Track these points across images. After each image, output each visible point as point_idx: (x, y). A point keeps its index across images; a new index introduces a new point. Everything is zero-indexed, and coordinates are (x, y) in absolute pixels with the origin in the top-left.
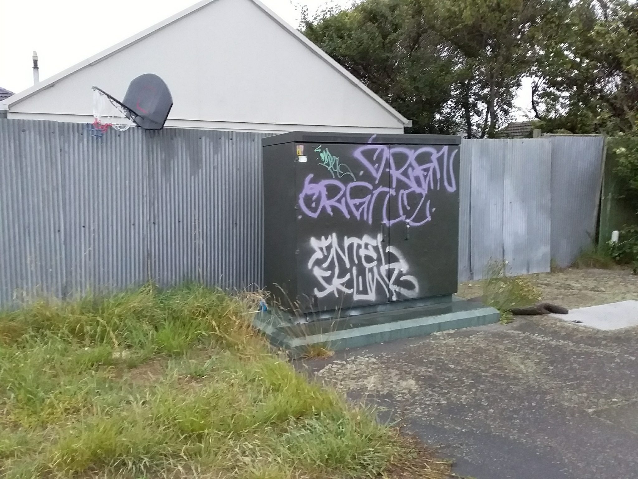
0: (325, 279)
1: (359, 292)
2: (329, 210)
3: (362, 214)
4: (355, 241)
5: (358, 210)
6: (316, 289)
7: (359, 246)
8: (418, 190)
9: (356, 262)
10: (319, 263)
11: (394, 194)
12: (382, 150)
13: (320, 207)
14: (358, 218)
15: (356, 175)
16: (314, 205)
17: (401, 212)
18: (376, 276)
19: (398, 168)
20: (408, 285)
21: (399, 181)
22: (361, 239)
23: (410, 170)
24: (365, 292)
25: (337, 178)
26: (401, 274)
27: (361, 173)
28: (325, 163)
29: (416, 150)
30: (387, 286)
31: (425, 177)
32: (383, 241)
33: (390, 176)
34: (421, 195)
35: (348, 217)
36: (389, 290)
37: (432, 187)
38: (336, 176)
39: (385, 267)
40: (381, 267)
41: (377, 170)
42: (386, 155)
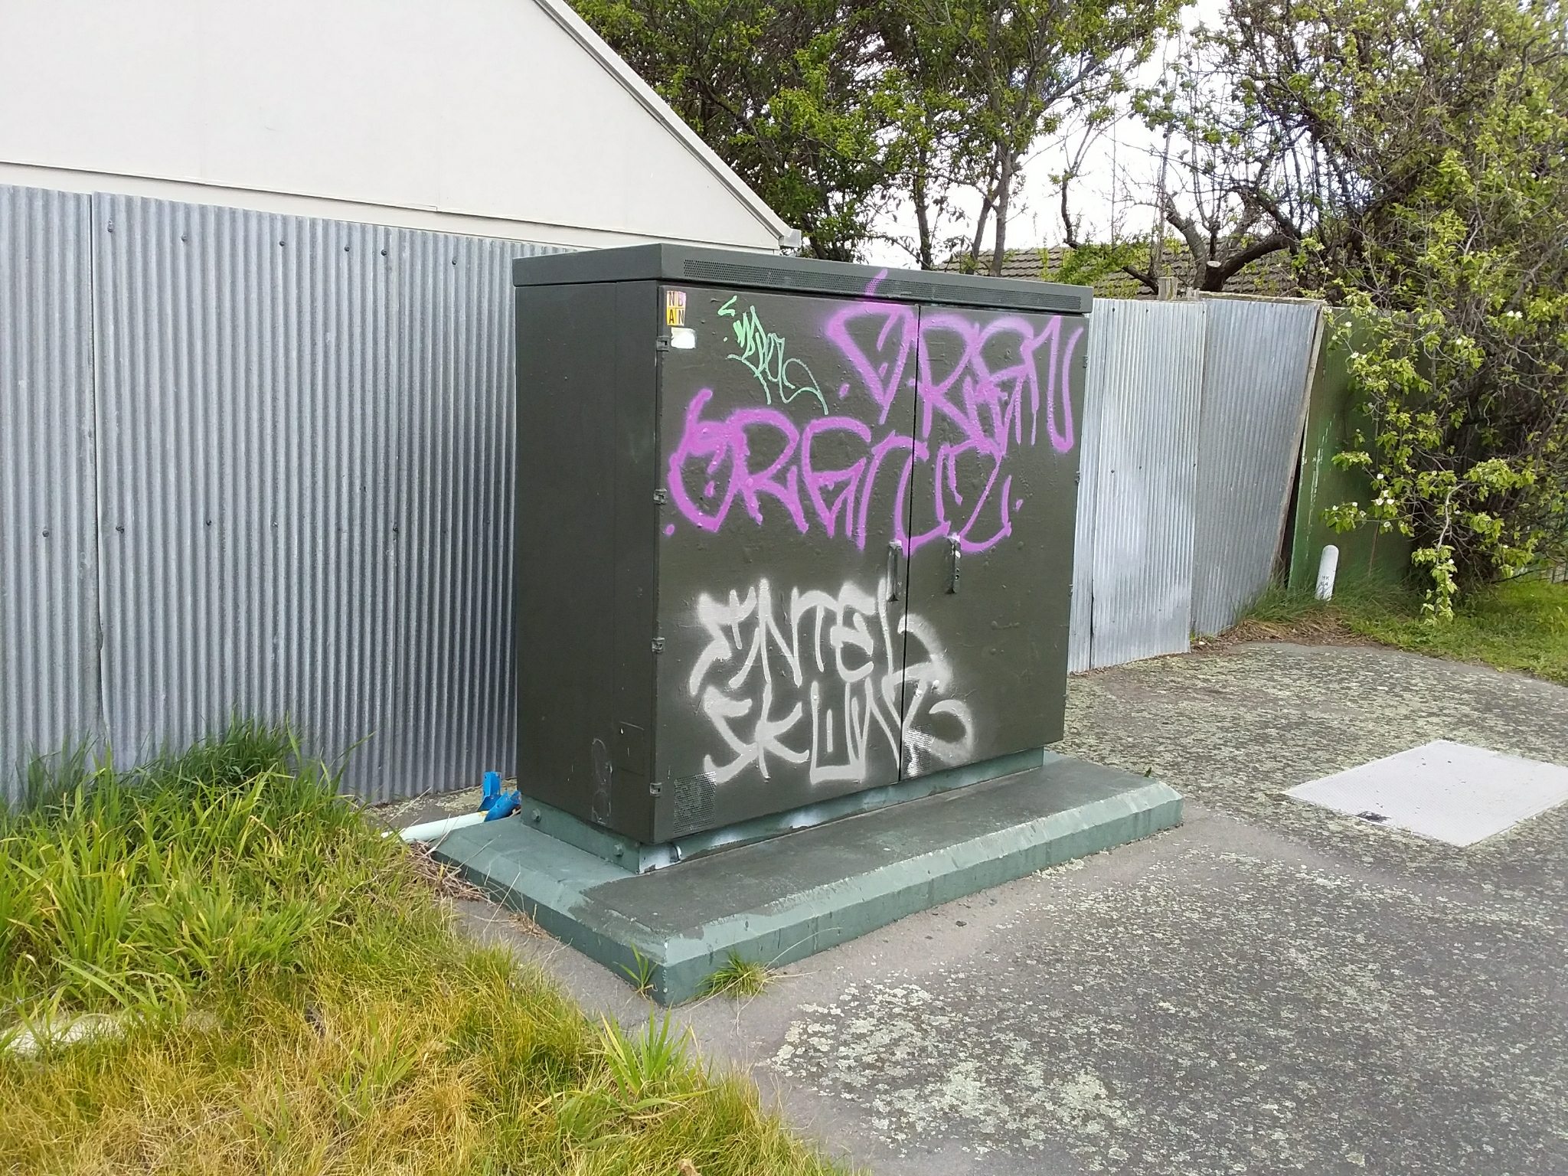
0: (735, 724)
1: (823, 760)
3: (840, 520)
4: (817, 600)
5: (829, 505)
6: (708, 759)
7: (830, 619)
8: (984, 446)
9: (821, 667)
10: (718, 674)
11: (925, 456)
12: (901, 320)
13: (728, 498)
14: (831, 532)
15: (831, 395)
16: (710, 491)
17: (940, 511)
19: (938, 377)
20: (947, 728)
21: (939, 418)
22: (835, 596)
23: (968, 383)
24: (840, 757)
25: (777, 405)
26: (932, 698)
27: (844, 390)
28: (747, 353)
29: (984, 323)
30: (898, 734)
32: (893, 599)
33: (916, 402)
34: (990, 461)
35: (804, 527)
36: (900, 745)
37: (1019, 439)
38: (776, 397)
39: (892, 679)
40: (884, 680)
41: (885, 382)
42: (908, 338)
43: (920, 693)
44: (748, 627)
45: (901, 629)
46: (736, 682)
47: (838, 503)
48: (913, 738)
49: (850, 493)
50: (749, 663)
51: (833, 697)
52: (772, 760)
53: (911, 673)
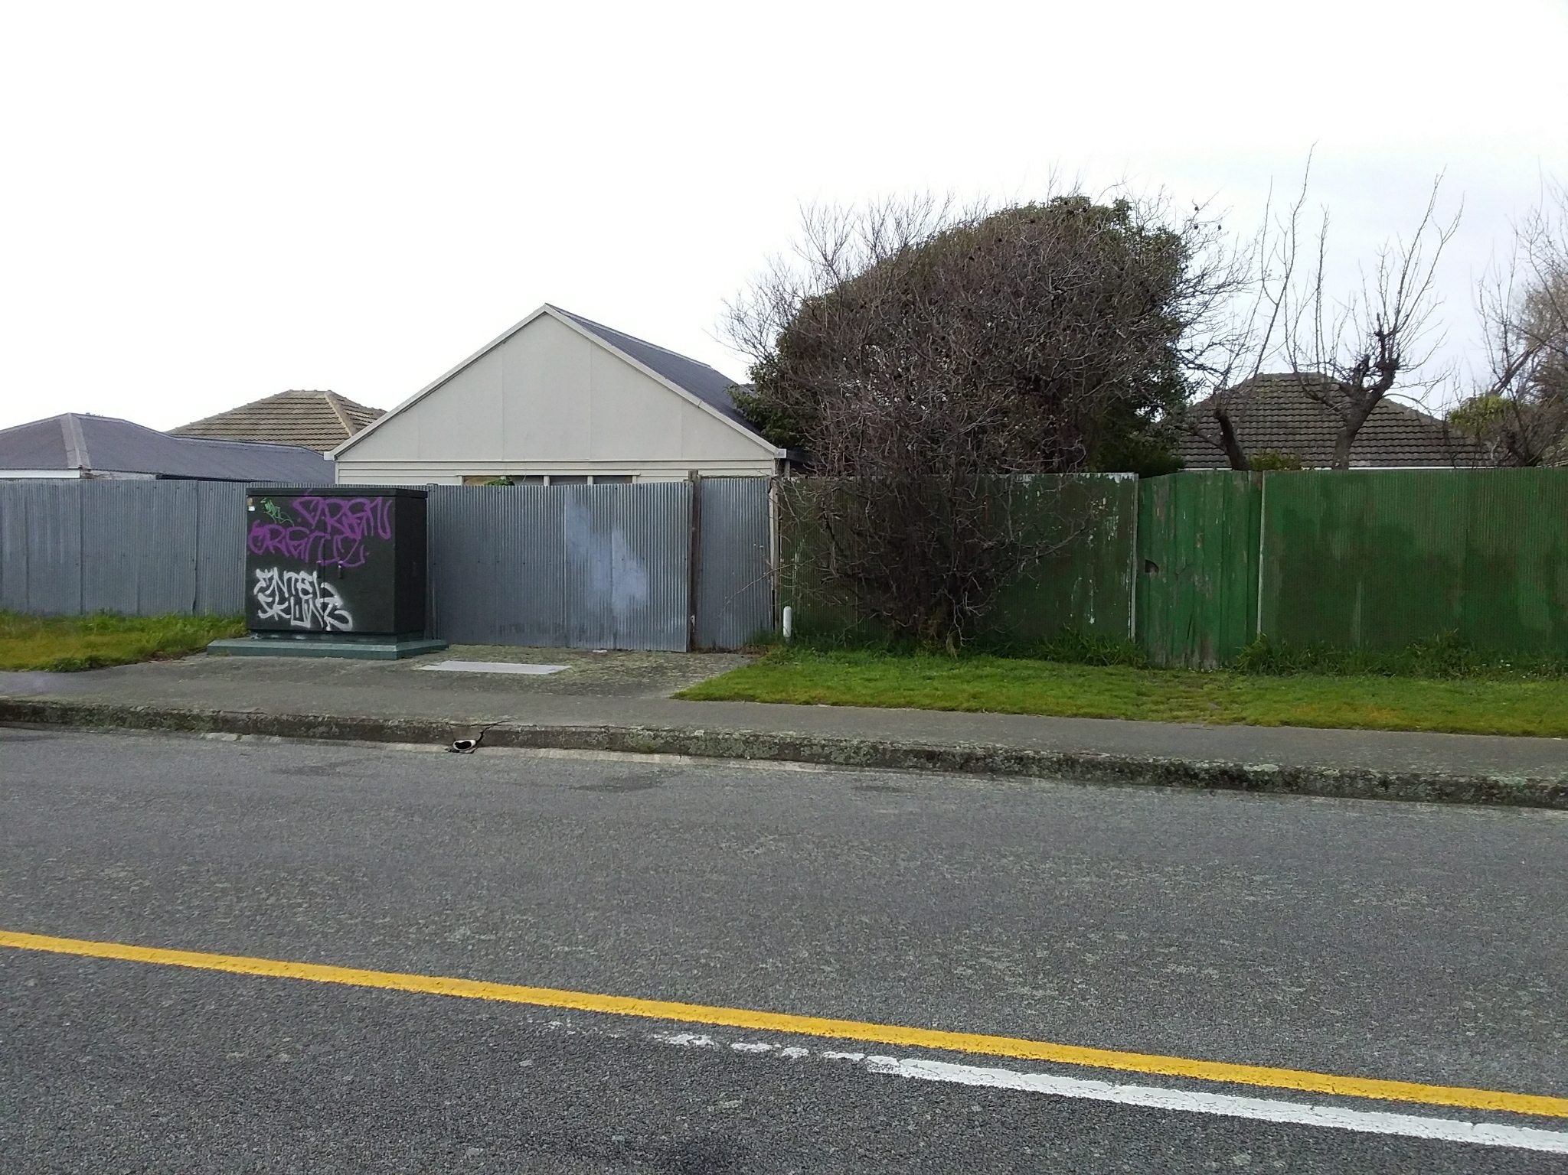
0: (268, 604)
1: (295, 619)
2: (271, 548)
3: (300, 553)
4: (293, 575)
5: (296, 550)
6: (259, 611)
7: (297, 580)
8: (351, 536)
9: (294, 592)
10: (262, 590)
12: (318, 503)
13: (265, 546)
14: (296, 557)
15: (295, 521)
16: (259, 544)
17: (335, 554)
18: (311, 606)
19: (332, 516)
20: (342, 619)
21: (333, 527)
22: (298, 573)
23: (344, 518)
24: (301, 619)
26: (335, 609)
27: (299, 520)
29: (349, 500)
30: (323, 617)
31: (359, 524)
32: (318, 577)
33: (325, 524)
34: (355, 540)
35: (287, 555)
36: (323, 621)
37: (366, 534)
38: (278, 522)
39: (320, 601)
40: (317, 600)
41: (314, 518)
42: (322, 505)
43: (330, 606)
44: (271, 579)
45: (322, 586)
46: (268, 592)
47: (299, 550)
48: (328, 620)
49: (302, 547)
50: (271, 588)
51: (298, 602)
52: (279, 616)
53: (327, 600)
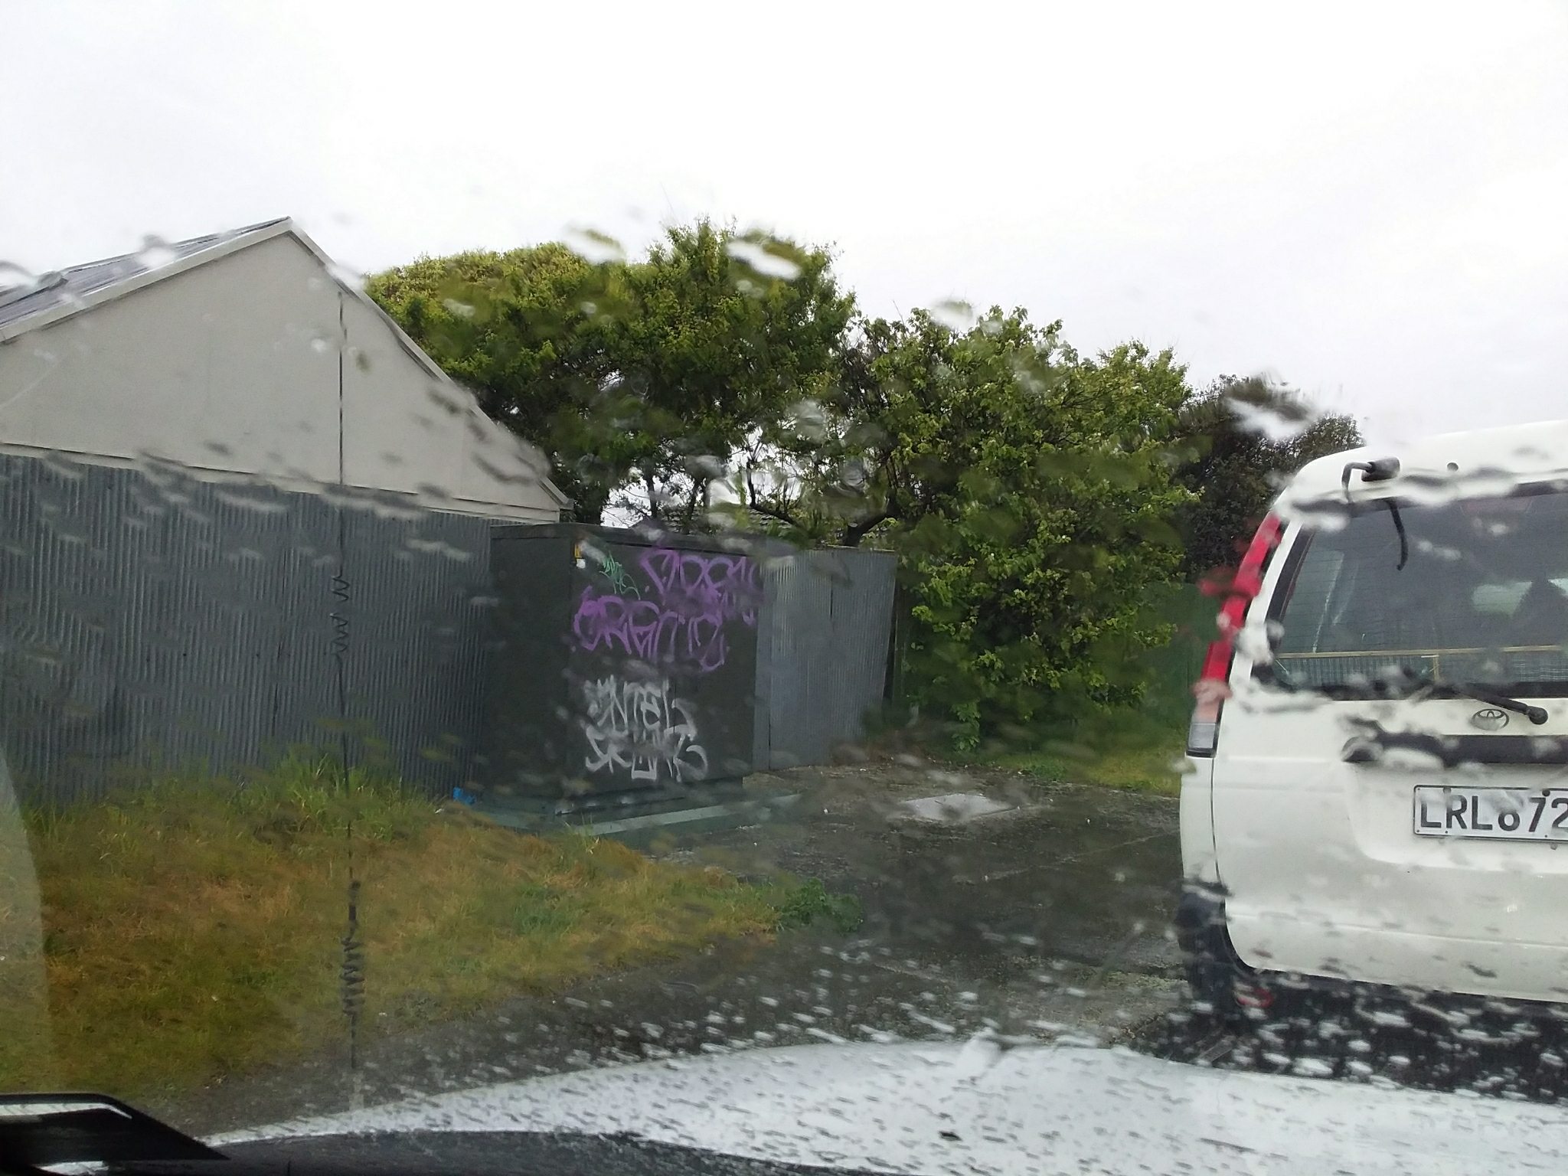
0: (599, 744)
1: (638, 767)
2: (608, 638)
3: (645, 648)
4: (636, 689)
5: (641, 642)
6: (587, 759)
7: (641, 698)
8: (711, 619)
9: (636, 720)
10: (593, 719)
11: (683, 622)
12: (672, 558)
13: (599, 636)
14: (642, 655)
15: (641, 591)
16: (591, 632)
17: (691, 649)
18: (658, 741)
19: (689, 583)
20: (696, 760)
22: (643, 688)
23: (703, 587)
24: (645, 767)
25: (619, 595)
26: (687, 743)
28: (607, 571)
30: (672, 759)
31: (720, 600)
32: (670, 689)
34: (714, 626)
35: (630, 653)
36: (673, 765)
37: (727, 616)
38: (618, 590)
39: (669, 731)
40: (665, 731)
41: (665, 585)
42: (676, 564)
43: (682, 740)
44: (606, 698)
45: (673, 705)
46: (601, 723)
47: (644, 643)
48: (677, 761)
49: (650, 637)
50: (606, 715)
51: (642, 735)
52: (615, 764)
53: (678, 729)
